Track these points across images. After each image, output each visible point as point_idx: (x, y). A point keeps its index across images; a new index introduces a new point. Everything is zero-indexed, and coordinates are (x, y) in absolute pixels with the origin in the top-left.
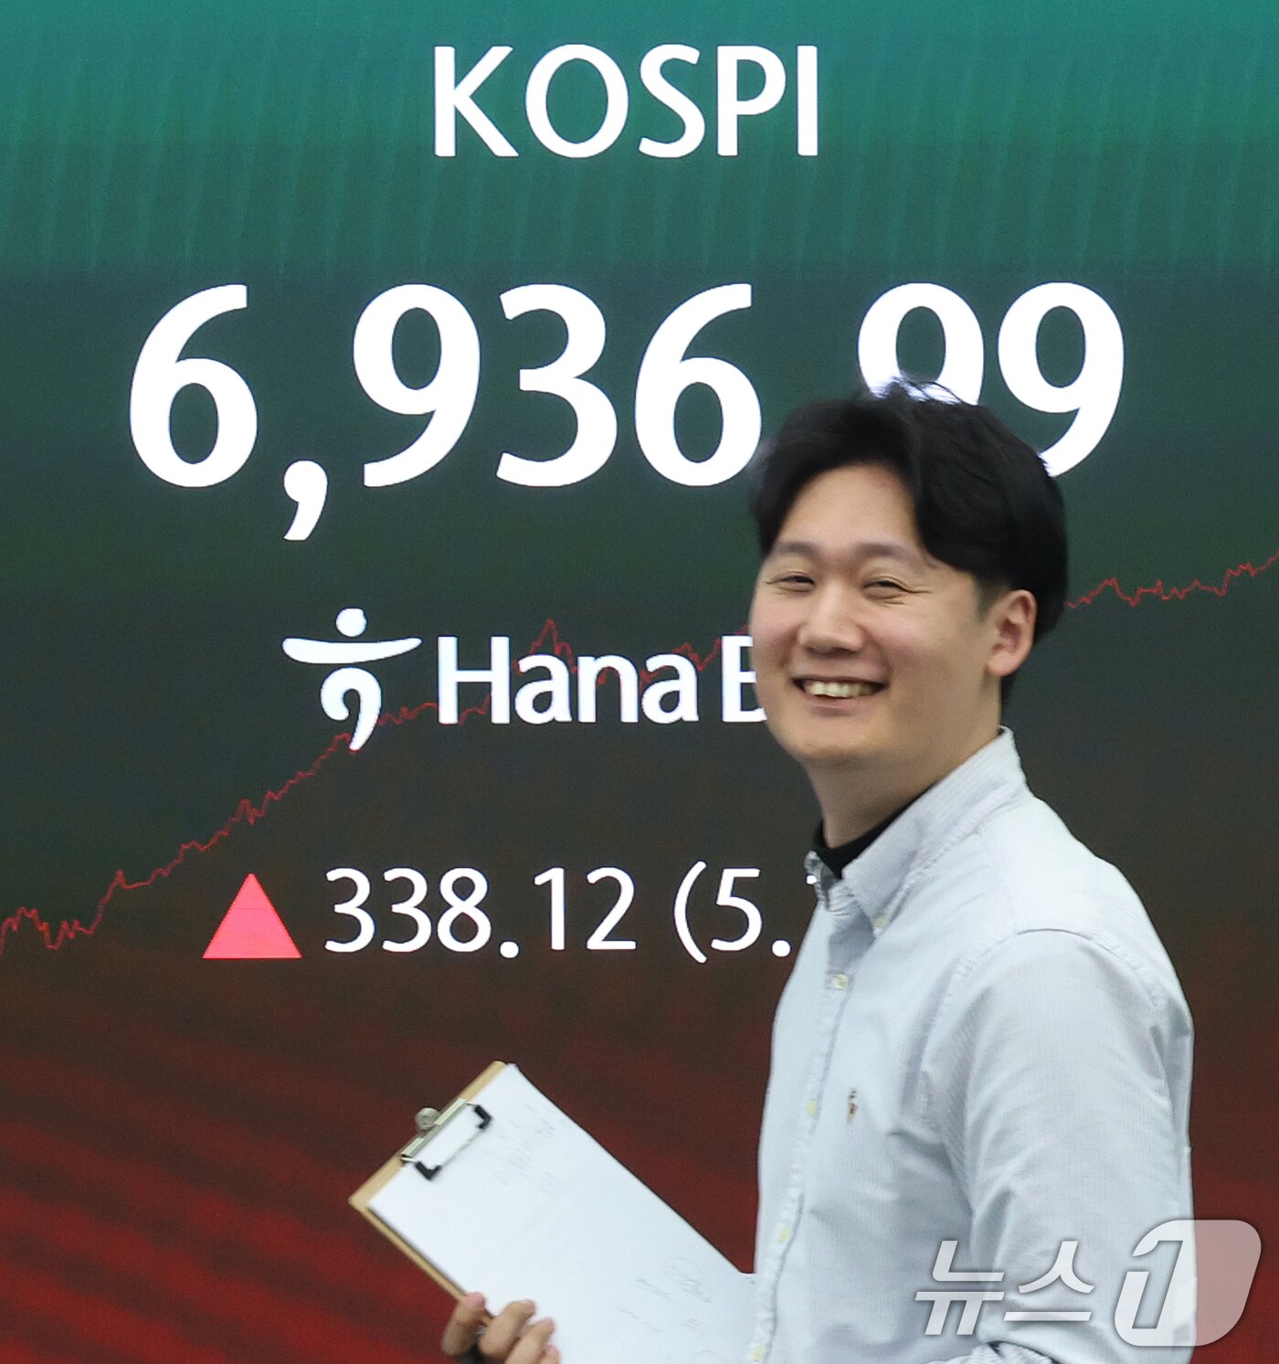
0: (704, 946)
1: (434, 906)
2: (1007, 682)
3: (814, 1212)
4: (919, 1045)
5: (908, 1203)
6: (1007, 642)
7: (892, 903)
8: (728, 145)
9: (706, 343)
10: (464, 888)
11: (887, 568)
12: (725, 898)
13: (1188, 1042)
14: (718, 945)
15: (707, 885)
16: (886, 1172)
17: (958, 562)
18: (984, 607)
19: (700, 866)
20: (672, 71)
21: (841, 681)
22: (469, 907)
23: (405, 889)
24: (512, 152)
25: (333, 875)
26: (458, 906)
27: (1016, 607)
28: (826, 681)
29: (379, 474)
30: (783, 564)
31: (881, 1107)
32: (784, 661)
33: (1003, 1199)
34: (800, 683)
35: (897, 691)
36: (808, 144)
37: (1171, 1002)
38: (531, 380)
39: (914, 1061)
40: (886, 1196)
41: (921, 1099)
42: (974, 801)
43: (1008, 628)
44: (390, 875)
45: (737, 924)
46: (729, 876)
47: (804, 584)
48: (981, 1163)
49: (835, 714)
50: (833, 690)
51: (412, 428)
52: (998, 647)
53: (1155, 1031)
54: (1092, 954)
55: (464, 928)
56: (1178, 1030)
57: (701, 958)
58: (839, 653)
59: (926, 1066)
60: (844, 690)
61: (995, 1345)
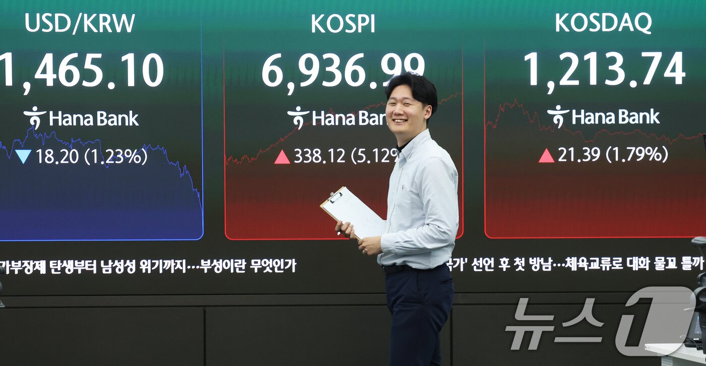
0: (356, 162)
1: (312, 155)
2: (428, 120)
3: (397, 205)
4: (414, 177)
5: (412, 203)
6: (427, 114)
7: (410, 155)
8: (360, 31)
9: (357, 63)
10: (317, 152)
11: (407, 101)
12: (360, 154)
13: (457, 177)
14: (359, 161)
15: (357, 152)
16: (409, 198)
17: (419, 100)
18: (423, 108)
19: (355, 148)
20: (351, 18)
21: (400, 119)
22: (318, 155)
23: (307, 152)
24: (324, 32)
25: (296, 150)
26: (316, 155)
27: (429, 108)
28: (398, 119)
29: (303, 84)
30: (391, 101)
31: (408, 187)
32: (391, 117)
33: (429, 201)
34: (394, 120)
35: (409, 121)
36: (373, 30)
37: (454, 170)
38: (328, 69)
39: (413, 179)
40: (409, 202)
41: (414, 186)
42: (423, 139)
43: (427, 111)
44: (305, 150)
45: (361, 158)
46: (360, 150)
47: (394, 104)
48: (425, 196)
49: (400, 125)
50: (399, 121)
51: (308, 77)
52: (426, 114)
53: (452, 174)
54: (442, 161)
55: (317, 159)
56: (456, 175)
57: (355, 163)
58: (400, 115)
59: (415, 180)
60: (401, 121)
61: (428, 224)
